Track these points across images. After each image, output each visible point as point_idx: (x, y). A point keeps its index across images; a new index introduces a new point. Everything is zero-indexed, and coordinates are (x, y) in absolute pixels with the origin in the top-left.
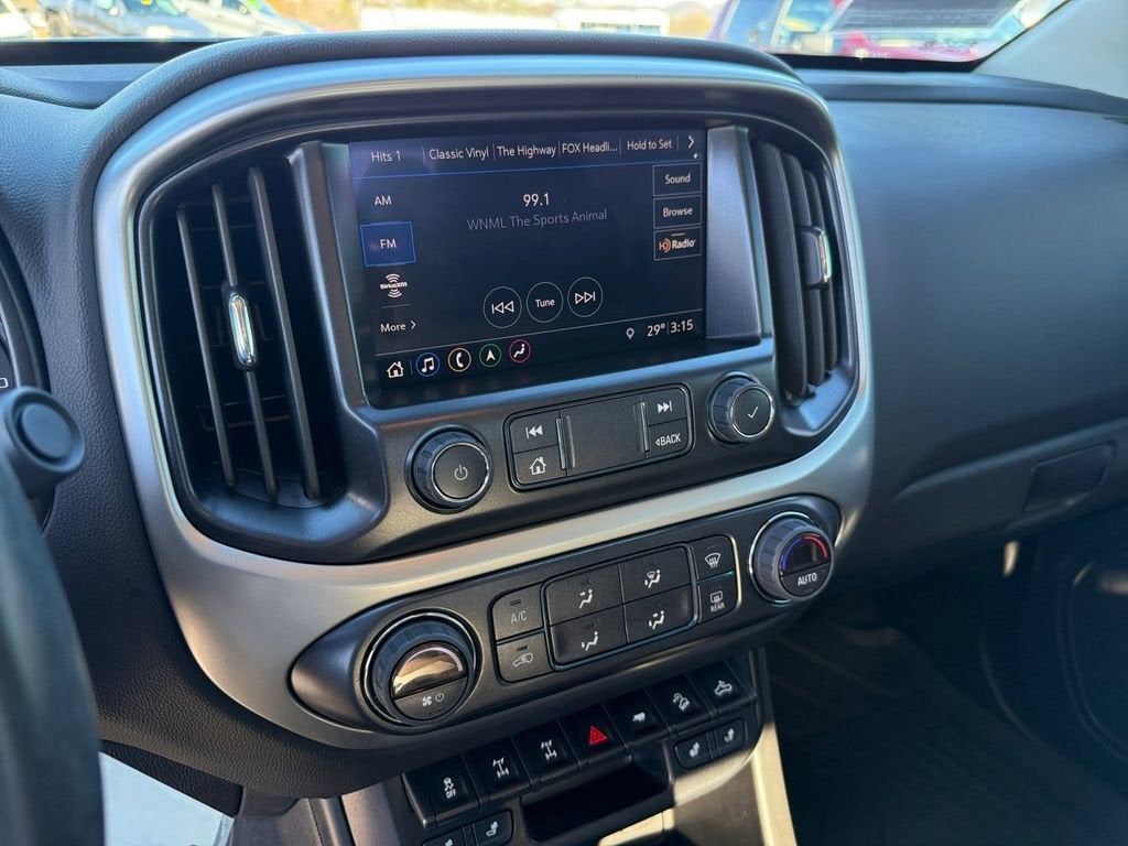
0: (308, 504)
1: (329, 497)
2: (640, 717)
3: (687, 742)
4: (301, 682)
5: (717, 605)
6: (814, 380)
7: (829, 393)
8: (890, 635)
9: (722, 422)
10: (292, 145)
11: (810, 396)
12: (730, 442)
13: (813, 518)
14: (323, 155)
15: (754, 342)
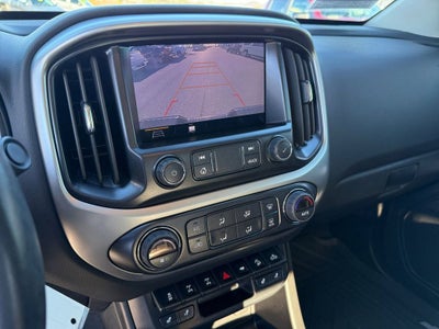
0: (115, 186)
1: (123, 183)
2: (242, 268)
3: (260, 278)
4: (113, 255)
5: (272, 223)
6: (306, 139)
7: (312, 144)
8: (335, 241)
9: (273, 155)
10: (107, 47)
11: (305, 145)
12: (275, 162)
13: (307, 191)
14: (120, 52)
15: (284, 124)
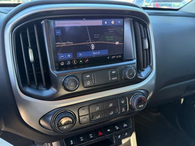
0: (44, 89)
1: (48, 87)
2: (109, 130)
3: (118, 135)
4: (42, 122)
5: (123, 110)
6: (144, 67)
7: (147, 70)
8: (159, 114)
9: (125, 75)
10: (42, 20)
11: (143, 70)
12: (126, 79)
13: (143, 94)
14: (48, 22)
15: (132, 60)
